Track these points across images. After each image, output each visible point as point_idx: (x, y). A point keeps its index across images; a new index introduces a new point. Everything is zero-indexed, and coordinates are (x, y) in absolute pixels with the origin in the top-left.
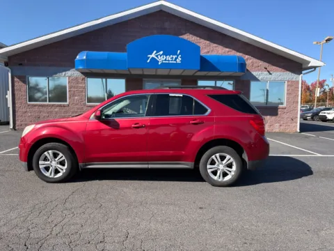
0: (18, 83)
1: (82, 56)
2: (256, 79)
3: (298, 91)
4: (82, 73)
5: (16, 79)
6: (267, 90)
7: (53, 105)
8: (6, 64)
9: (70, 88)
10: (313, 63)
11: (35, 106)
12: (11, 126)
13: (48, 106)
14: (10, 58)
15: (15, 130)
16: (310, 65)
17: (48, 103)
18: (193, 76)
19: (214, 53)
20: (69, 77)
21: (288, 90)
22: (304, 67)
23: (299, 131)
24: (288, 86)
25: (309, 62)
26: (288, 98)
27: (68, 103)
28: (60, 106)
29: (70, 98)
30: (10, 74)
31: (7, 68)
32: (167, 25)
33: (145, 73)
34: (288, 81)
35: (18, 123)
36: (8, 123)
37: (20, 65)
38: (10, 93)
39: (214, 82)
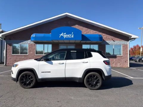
0: (9, 47)
1: (33, 35)
2: (108, 44)
3: (128, 49)
4: (34, 42)
5: (8, 45)
6: (113, 49)
7: (22, 55)
8: (5, 39)
9: (29, 48)
10: (133, 36)
11: (15, 56)
12: (5, 64)
13: (20, 56)
14: (6, 36)
15: (6, 65)
16: (132, 37)
17: (20, 54)
19: (89, 33)
20: (29, 44)
21: (123, 48)
22: (129, 38)
23: (129, 67)
24: (123, 47)
25: (131, 36)
26: (123, 52)
27: (28, 55)
28: (25, 56)
29: (29, 53)
30: (5, 43)
31: (5, 41)
32: (69, 22)
33: (60, 42)
34: (123, 45)
35: (7, 63)
36: (4, 63)
37: (10, 39)
38: (5, 50)
39: (89, 45)
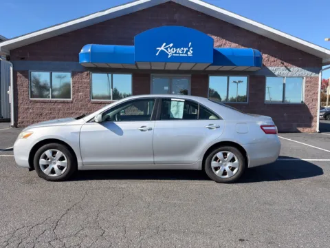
0: (21, 79)
1: (86, 49)
2: (272, 75)
4: (87, 68)
5: (19, 74)
7: (56, 102)
8: (8, 59)
9: (74, 83)
11: (37, 102)
12: (12, 124)
13: (51, 102)
14: (11, 52)
15: (17, 127)
17: (50, 99)
18: (204, 71)
21: (307, 87)
22: (324, 61)
23: (318, 131)
24: (307, 82)
27: (71, 99)
28: (64, 102)
29: (74, 94)
30: (11, 69)
31: (9, 63)
34: (307, 77)
35: (19, 120)
36: (9, 121)
37: (22, 59)
38: (11, 88)
39: (226, 78)
